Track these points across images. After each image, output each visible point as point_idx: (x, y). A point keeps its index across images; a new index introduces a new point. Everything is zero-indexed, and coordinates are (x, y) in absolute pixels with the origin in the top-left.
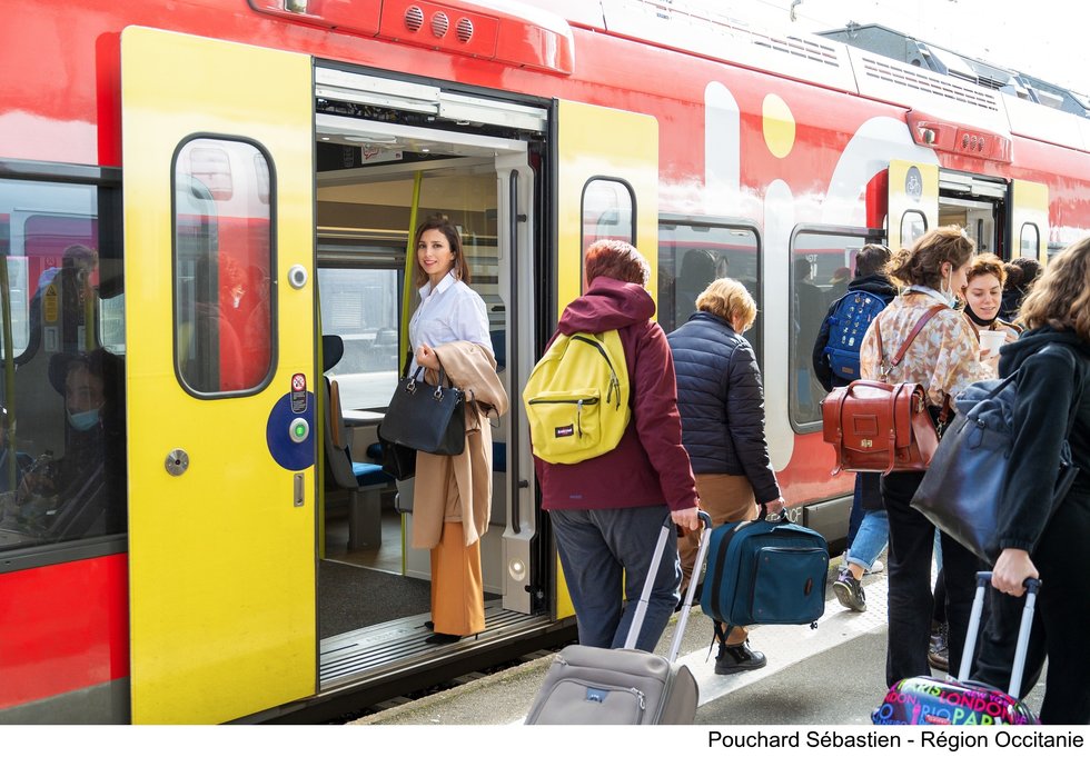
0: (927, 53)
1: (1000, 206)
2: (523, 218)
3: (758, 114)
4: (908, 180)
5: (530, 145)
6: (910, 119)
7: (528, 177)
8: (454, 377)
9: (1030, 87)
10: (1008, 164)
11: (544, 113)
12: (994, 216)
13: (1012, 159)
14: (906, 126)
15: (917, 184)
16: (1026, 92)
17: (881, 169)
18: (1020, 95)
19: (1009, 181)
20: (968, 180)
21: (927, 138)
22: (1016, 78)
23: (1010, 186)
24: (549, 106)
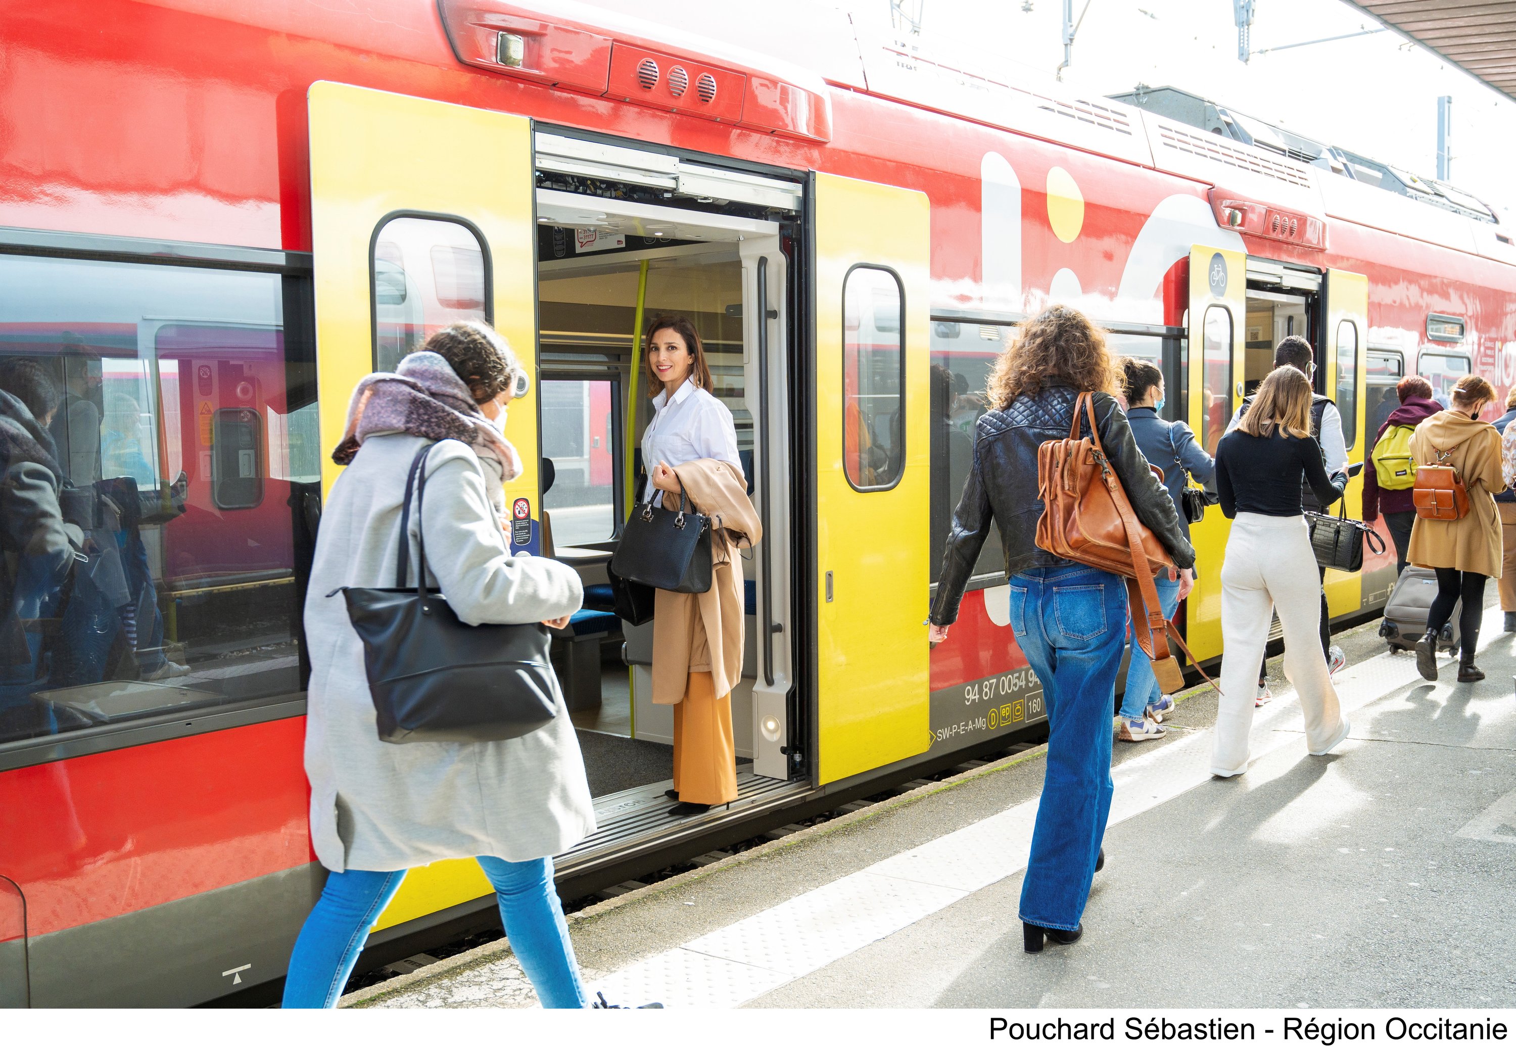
0: (1229, 120)
1: (1313, 299)
2: (774, 314)
3: (1042, 191)
4: (1211, 269)
5: (781, 227)
6: (1213, 197)
7: (779, 266)
8: (697, 500)
9: (1345, 161)
10: (1322, 250)
11: (798, 189)
12: (1307, 312)
13: (1328, 245)
14: (1208, 206)
15: (1221, 274)
16: (1342, 167)
17: (1179, 256)
18: (1335, 170)
19: (1324, 271)
20: (1278, 269)
21: (1232, 220)
22: (1330, 150)
23: (1325, 277)
24: (805, 180)
